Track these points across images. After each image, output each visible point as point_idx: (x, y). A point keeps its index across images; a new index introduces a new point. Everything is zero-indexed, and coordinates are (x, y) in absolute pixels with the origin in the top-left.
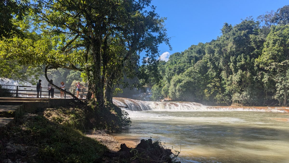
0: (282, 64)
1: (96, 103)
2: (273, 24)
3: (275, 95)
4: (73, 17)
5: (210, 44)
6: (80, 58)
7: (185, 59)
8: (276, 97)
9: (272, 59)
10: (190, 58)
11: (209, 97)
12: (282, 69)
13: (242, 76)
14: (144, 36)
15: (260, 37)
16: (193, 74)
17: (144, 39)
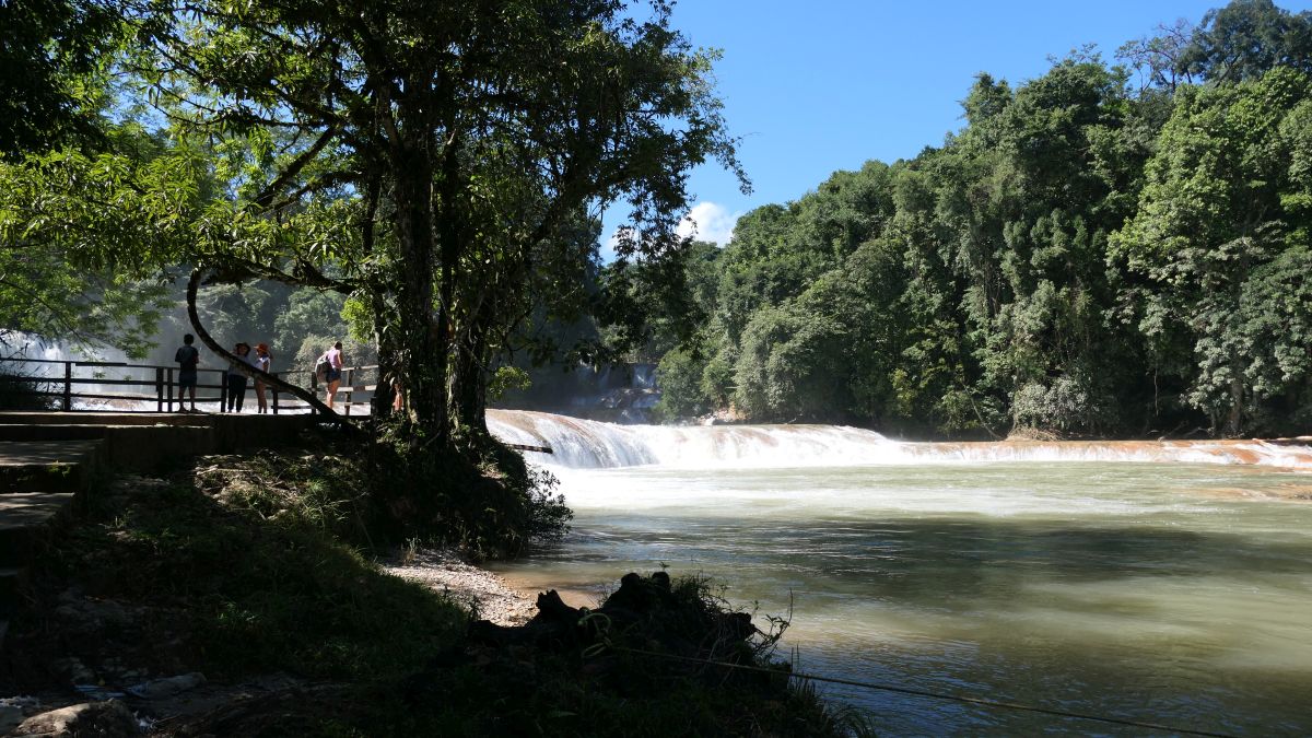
0: (1221, 254)
1: (414, 429)
2: (1185, 79)
3: (1192, 391)
4: (305, 52)
5: (915, 168)
6: (340, 231)
7: (807, 232)
8: (1195, 398)
9: (1183, 231)
10: (828, 230)
11: (913, 401)
12: (1223, 277)
13: (1056, 309)
14: (622, 133)
15: (1129, 137)
16: (843, 301)
17: (621, 145)
